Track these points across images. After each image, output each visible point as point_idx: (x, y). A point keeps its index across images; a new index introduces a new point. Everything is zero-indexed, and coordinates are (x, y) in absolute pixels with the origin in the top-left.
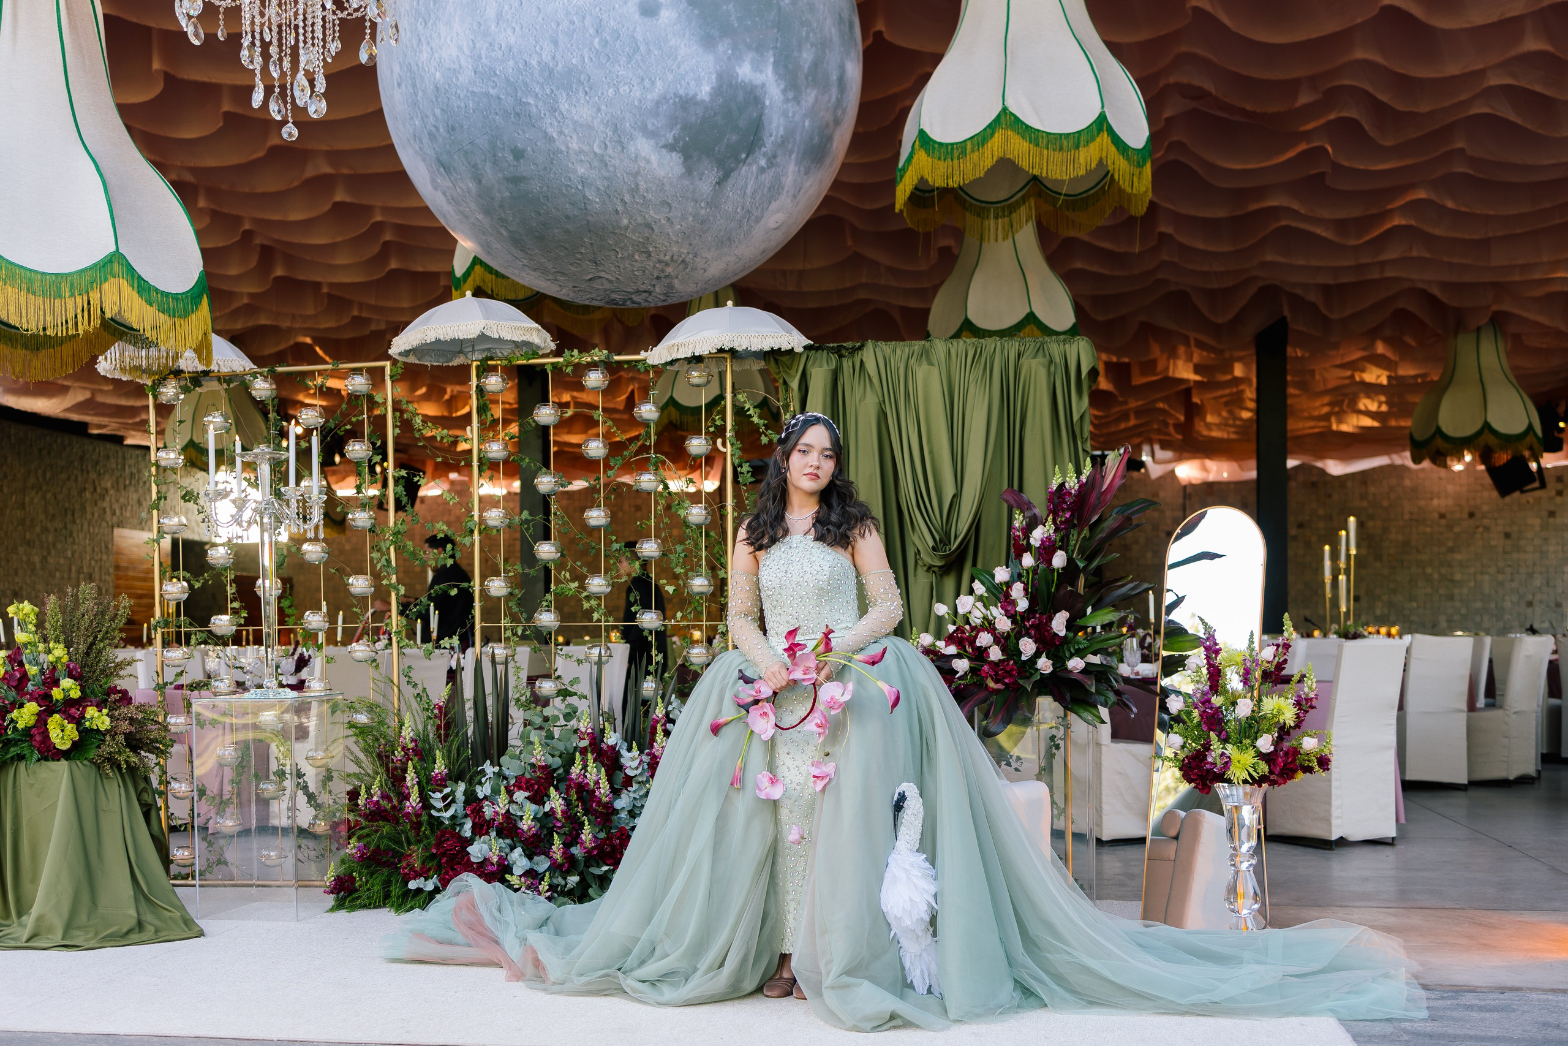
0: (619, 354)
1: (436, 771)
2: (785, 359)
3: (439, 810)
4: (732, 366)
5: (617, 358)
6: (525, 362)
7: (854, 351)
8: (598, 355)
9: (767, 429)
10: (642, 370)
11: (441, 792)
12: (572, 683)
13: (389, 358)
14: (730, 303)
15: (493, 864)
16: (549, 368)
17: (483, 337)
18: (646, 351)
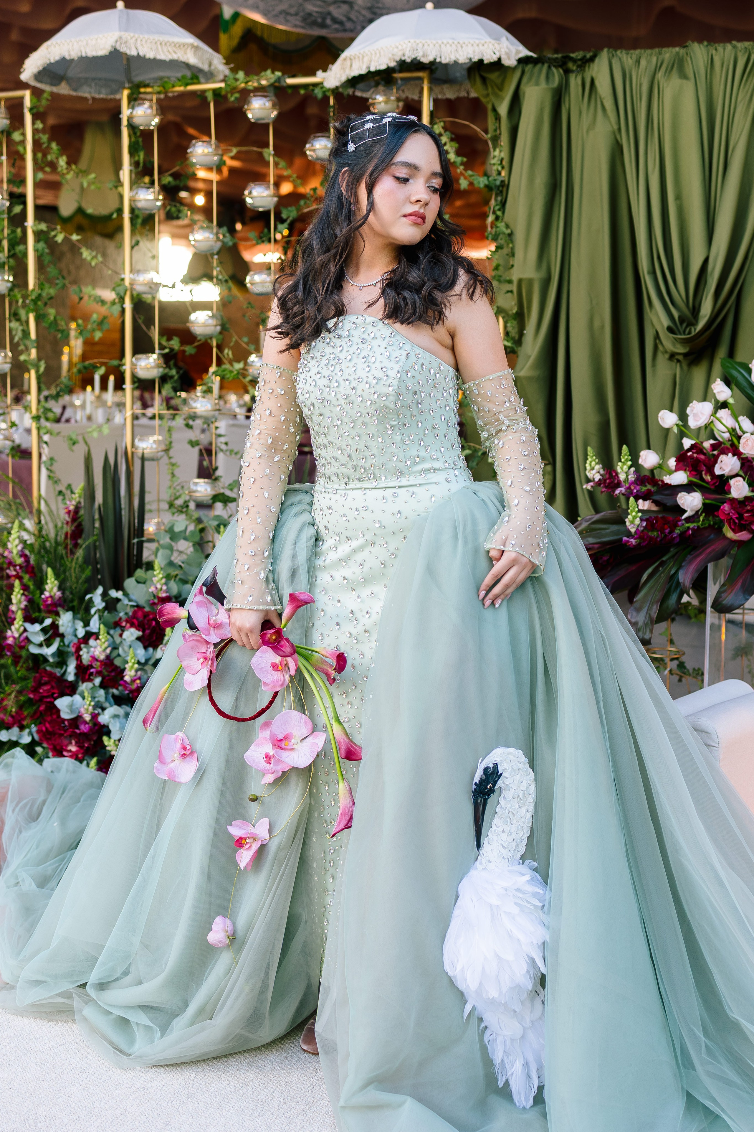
0: (294, 76)
1: (47, 594)
2: (493, 76)
3: (41, 645)
4: (431, 90)
5: (290, 81)
6: (182, 89)
7: (585, 62)
8: (267, 78)
9: (466, 169)
10: (320, 95)
11: (41, 622)
12: (231, 487)
13: (24, 86)
14: (429, 5)
15: (85, 723)
16: (210, 96)
17: (115, 54)
18: (325, 70)
